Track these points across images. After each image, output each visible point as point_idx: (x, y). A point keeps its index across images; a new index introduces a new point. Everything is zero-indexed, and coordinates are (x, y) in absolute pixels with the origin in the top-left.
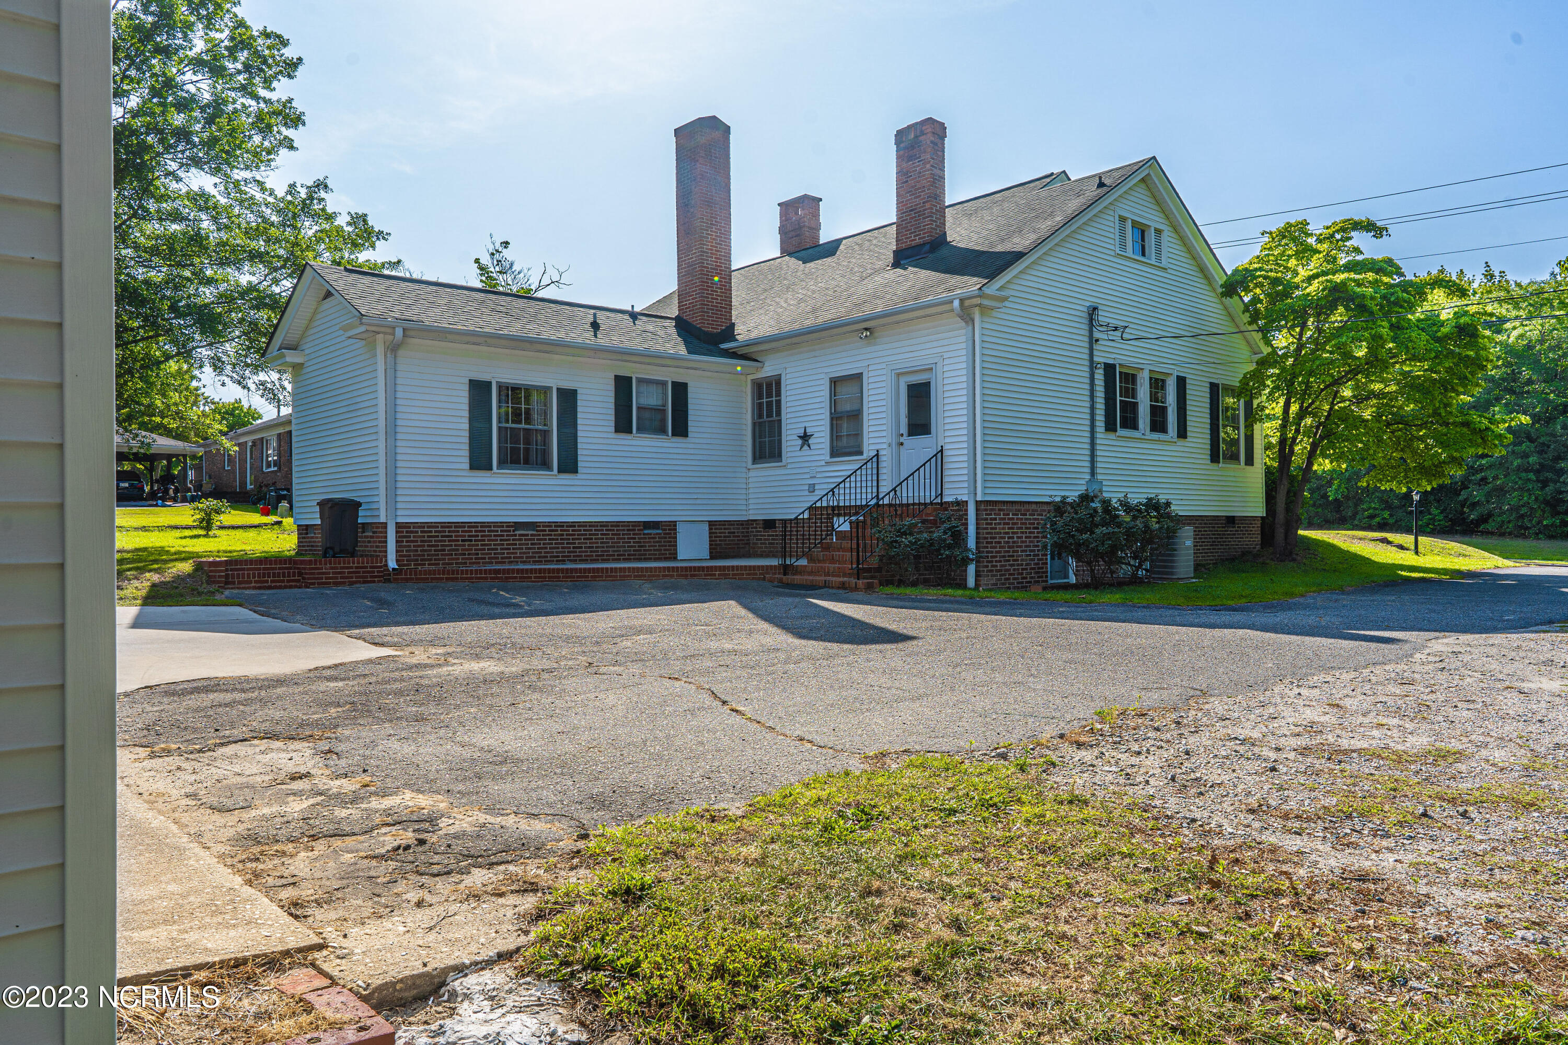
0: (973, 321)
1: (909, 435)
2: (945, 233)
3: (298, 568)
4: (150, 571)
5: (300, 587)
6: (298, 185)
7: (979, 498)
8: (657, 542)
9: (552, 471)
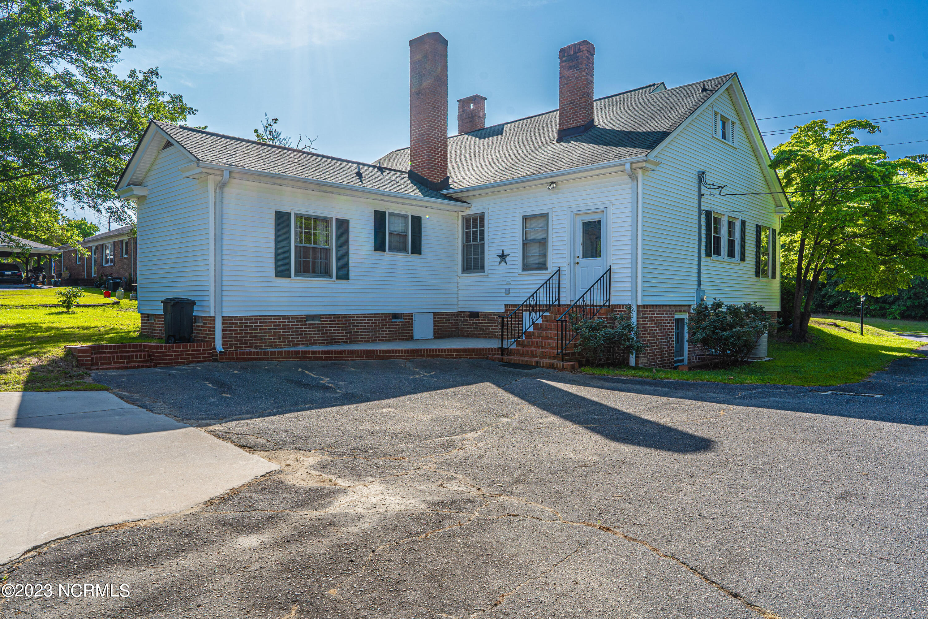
0: (637, 178)
1: (583, 258)
2: (593, 119)
3: (147, 351)
4: (29, 355)
5: (150, 367)
6: (137, 71)
7: (639, 303)
8: (401, 328)
9: (332, 278)
